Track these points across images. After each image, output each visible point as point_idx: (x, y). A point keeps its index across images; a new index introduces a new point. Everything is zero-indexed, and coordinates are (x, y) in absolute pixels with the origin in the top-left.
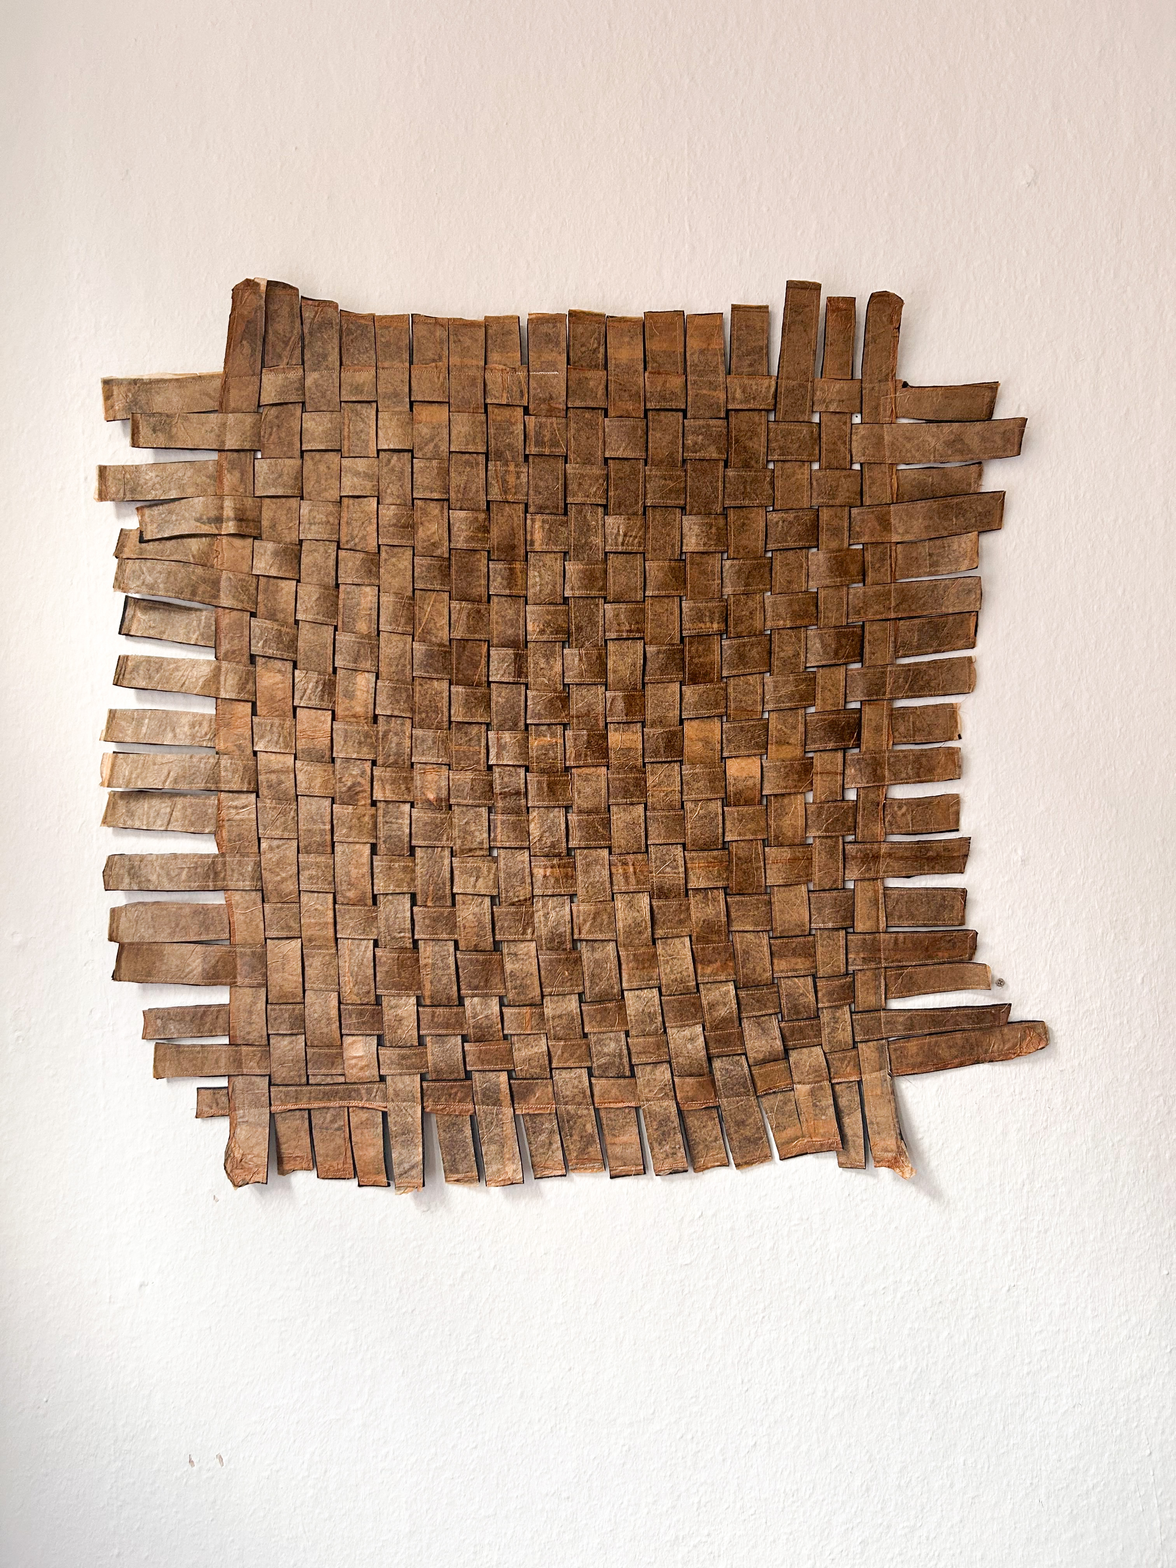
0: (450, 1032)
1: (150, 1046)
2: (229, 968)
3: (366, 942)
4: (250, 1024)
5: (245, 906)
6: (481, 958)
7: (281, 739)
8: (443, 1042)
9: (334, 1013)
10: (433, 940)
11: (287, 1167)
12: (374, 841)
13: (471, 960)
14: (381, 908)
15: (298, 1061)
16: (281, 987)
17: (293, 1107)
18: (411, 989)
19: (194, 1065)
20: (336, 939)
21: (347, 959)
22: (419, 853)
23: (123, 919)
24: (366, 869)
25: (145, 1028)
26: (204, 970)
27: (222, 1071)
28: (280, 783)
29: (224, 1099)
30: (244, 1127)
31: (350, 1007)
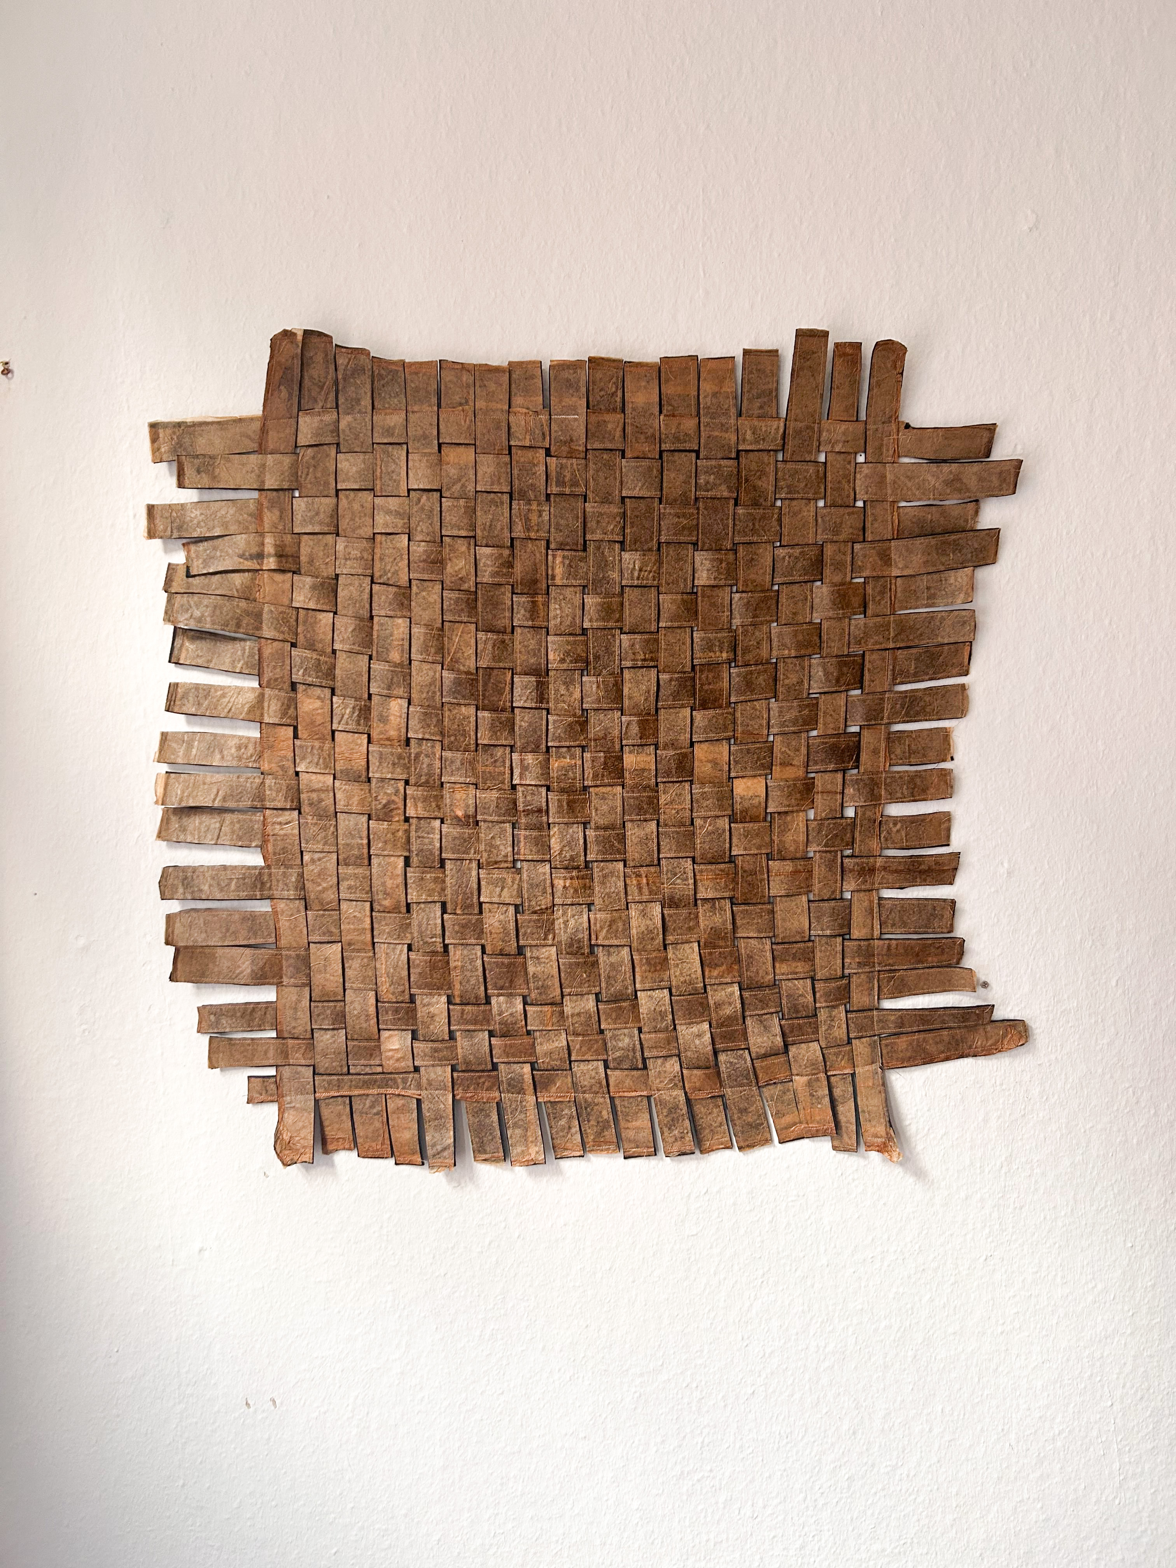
0: (478, 1027)
1: (206, 1039)
2: (276, 969)
3: (400, 946)
4: (296, 1019)
5: (290, 913)
6: (506, 961)
7: (321, 761)
8: (472, 1037)
9: (372, 1010)
10: (462, 944)
11: (330, 1147)
12: (407, 854)
13: (496, 963)
14: (415, 916)
15: (339, 1053)
16: (323, 986)
17: (336, 1094)
18: (442, 989)
19: (245, 1056)
20: (374, 944)
21: (384, 962)
22: (448, 865)
23: (178, 925)
24: (400, 880)
25: (200, 1023)
26: (253, 971)
27: (271, 1062)
28: (321, 801)
29: (273, 1087)
30: (292, 1112)
31: (387, 1005)
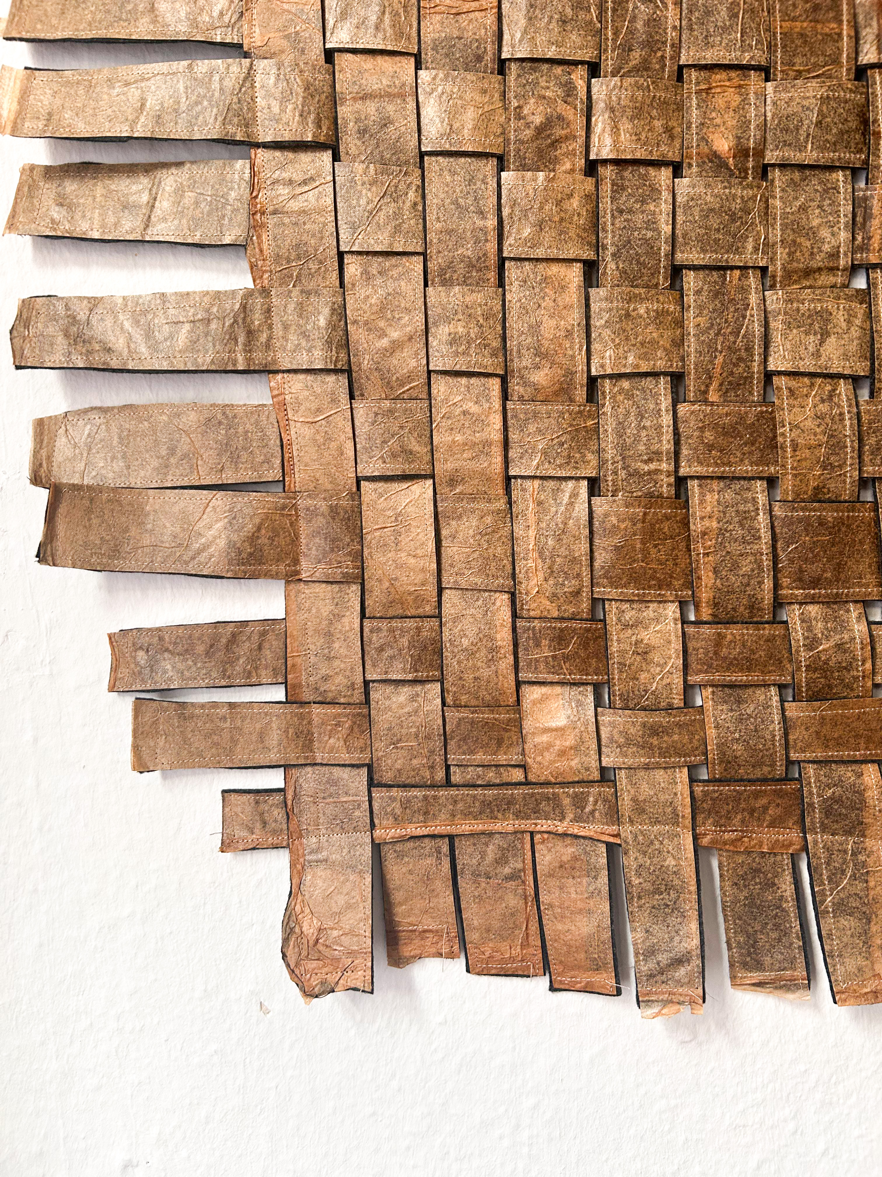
0: (755, 677)
1: (127, 703)
2: (282, 541)
3: (571, 484)
4: (329, 659)
5: (314, 407)
6: (830, 515)
7: (387, 18)
8: (739, 702)
9: (504, 637)
10: (721, 478)
11: (406, 951)
12: (588, 254)
13: (806, 521)
14: (608, 408)
15: (428, 737)
16: (392, 581)
17: (419, 832)
18: (669, 586)
19: (216, 744)
20: (508, 479)
21: (532, 519)
22: (690, 280)
23: (61, 442)
24: (576, 316)
25: (115, 669)
26: (231, 544)
27: (273, 757)
28: (386, 123)
29: (278, 814)
30: (321, 872)
31: (536, 624)
